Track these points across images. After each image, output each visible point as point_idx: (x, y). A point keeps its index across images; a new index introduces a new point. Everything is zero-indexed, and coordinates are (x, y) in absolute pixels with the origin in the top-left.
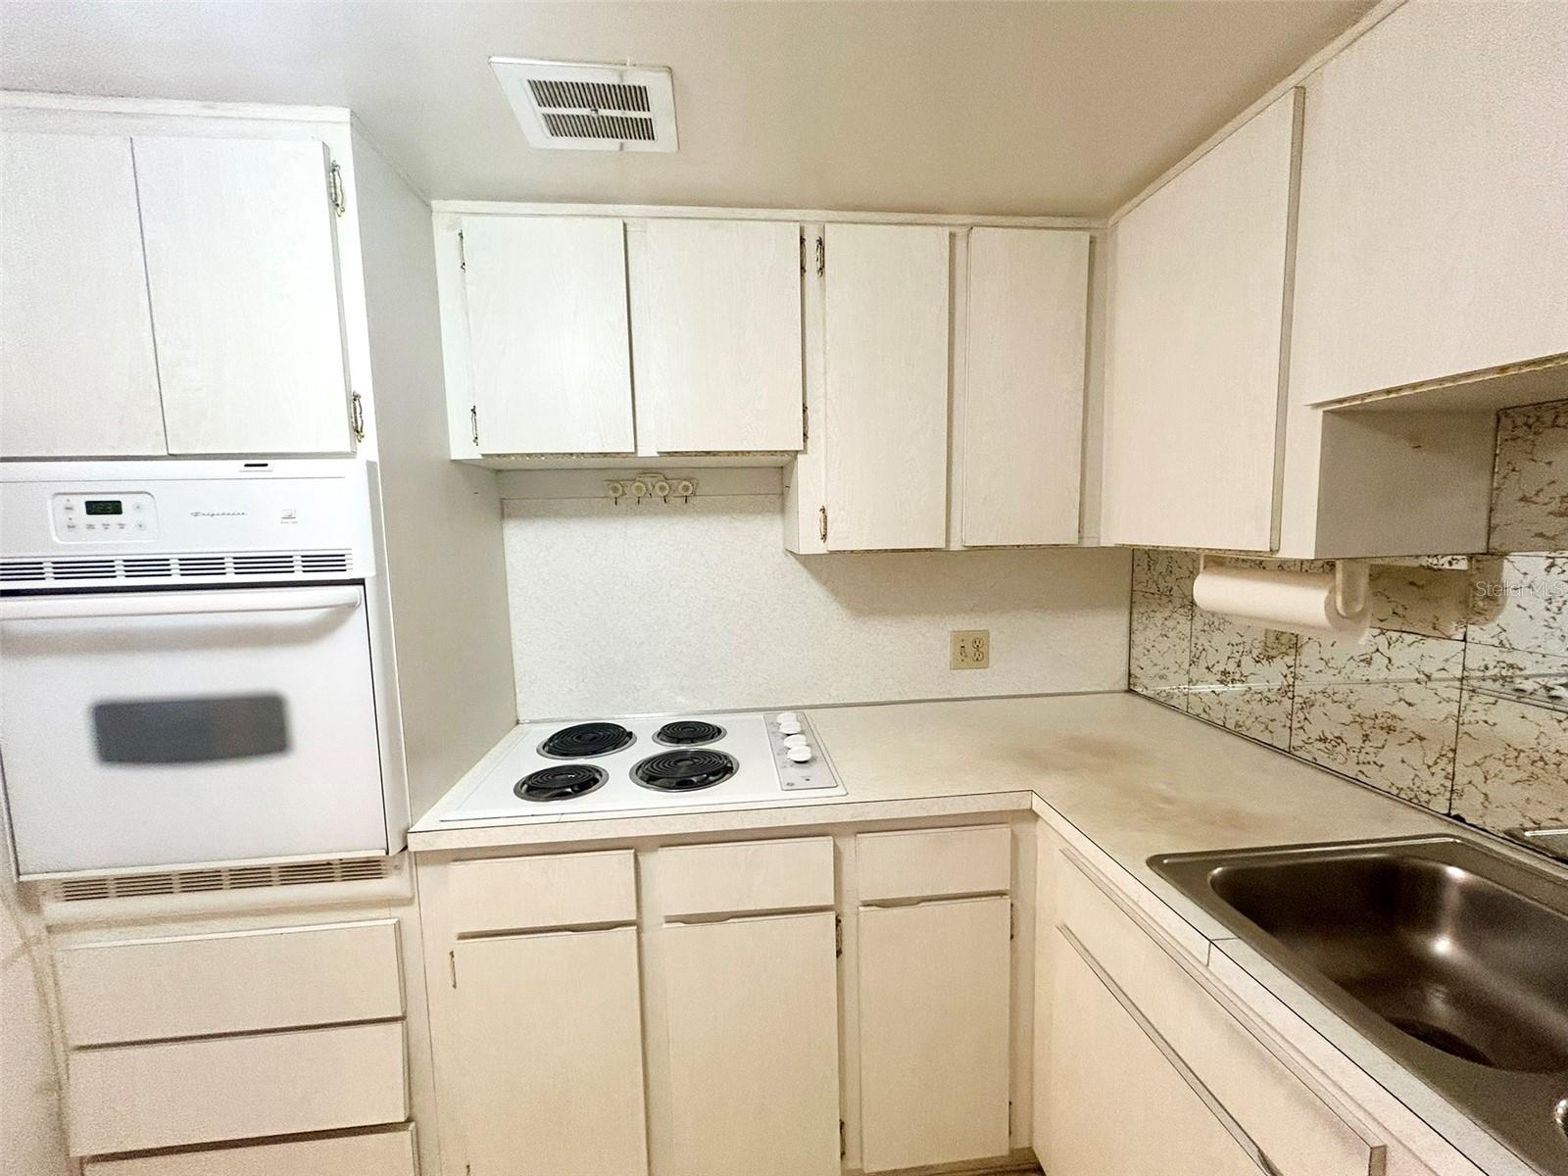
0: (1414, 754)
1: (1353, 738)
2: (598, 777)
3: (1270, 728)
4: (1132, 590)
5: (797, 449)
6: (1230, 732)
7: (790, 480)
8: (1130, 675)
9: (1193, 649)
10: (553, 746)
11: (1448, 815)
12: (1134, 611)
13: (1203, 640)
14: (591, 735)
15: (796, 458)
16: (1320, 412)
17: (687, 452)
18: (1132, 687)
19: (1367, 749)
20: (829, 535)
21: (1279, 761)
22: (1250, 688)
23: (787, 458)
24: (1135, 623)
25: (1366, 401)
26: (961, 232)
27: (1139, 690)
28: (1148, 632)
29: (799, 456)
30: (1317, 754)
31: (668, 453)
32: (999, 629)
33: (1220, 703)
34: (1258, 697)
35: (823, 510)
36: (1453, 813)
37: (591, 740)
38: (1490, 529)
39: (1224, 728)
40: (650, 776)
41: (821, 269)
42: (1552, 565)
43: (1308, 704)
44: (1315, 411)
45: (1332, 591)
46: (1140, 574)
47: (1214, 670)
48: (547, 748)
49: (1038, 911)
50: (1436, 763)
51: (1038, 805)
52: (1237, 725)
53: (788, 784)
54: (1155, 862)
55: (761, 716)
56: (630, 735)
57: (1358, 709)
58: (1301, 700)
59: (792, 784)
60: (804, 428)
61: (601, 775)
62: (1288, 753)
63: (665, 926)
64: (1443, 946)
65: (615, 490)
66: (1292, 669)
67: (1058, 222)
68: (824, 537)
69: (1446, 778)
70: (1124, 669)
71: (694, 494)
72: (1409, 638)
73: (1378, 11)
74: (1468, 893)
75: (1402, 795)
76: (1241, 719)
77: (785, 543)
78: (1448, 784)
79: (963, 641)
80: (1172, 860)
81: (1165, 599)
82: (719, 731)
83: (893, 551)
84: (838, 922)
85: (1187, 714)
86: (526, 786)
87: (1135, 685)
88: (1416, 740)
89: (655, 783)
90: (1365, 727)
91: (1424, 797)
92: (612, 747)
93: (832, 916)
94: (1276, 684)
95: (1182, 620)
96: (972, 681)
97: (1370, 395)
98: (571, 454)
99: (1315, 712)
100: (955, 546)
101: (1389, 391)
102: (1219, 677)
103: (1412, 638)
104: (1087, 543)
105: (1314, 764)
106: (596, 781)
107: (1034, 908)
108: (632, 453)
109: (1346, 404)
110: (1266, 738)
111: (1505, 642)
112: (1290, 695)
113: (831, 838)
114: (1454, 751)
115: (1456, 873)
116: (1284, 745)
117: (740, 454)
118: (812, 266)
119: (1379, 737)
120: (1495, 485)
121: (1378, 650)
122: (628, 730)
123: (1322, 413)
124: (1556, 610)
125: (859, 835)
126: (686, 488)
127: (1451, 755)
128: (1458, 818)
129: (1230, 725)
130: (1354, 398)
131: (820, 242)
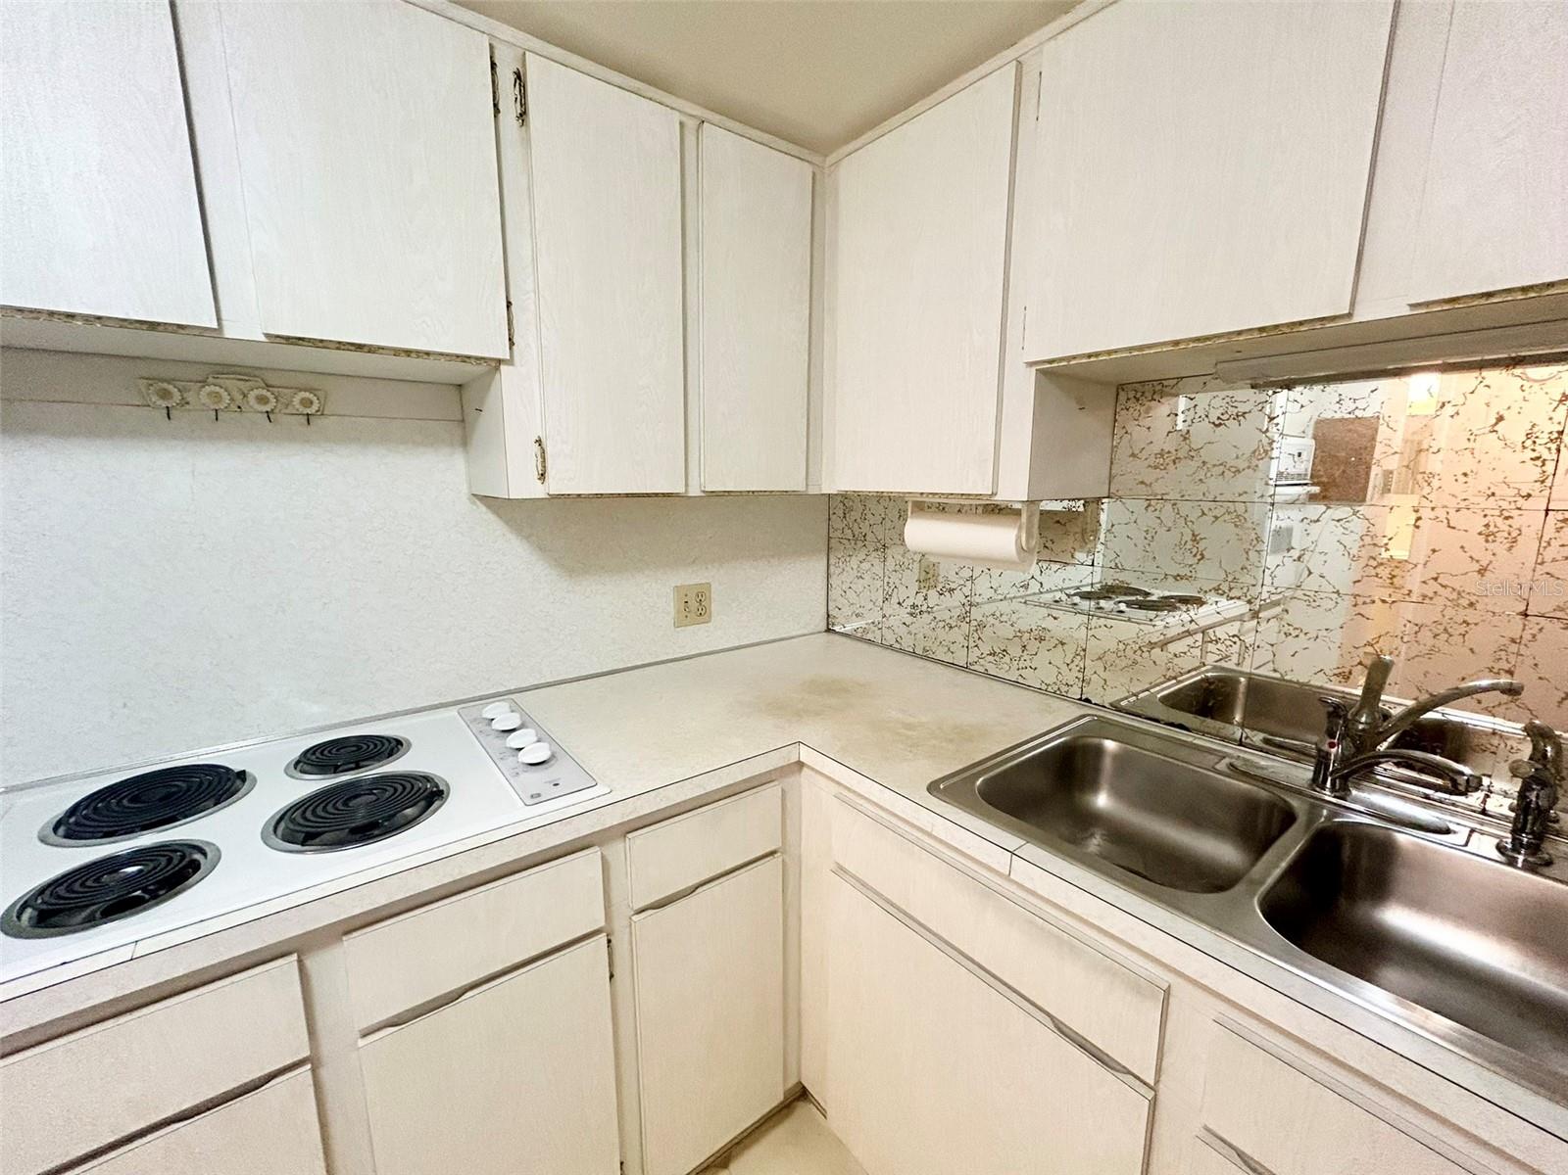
0: (1058, 656)
1: (1015, 650)
2: (197, 856)
3: (951, 649)
4: (829, 537)
5: (501, 357)
6: (921, 657)
7: (482, 400)
8: (828, 616)
9: (887, 588)
10: (76, 823)
11: (1080, 699)
12: (831, 556)
13: (894, 578)
14: (162, 792)
15: (497, 369)
16: (1033, 369)
17: (322, 341)
18: (830, 627)
19: (1026, 657)
20: (550, 473)
21: (962, 676)
22: (935, 618)
23: (483, 368)
24: (832, 568)
25: (1072, 363)
26: (691, 124)
27: (837, 628)
28: (843, 577)
29: (503, 367)
30: (989, 666)
31: (288, 338)
32: (719, 580)
33: (910, 633)
34: (941, 624)
35: (539, 442)
36: (1084, 698)
37: (160, 800)
38: (1111, 478)
39: (914, 654)
40: (307, 833)
41: (523, 116)
42: (1149, 505)
43: (981, 626)
44: (1028, 369)
45: (1020, 528)
46: (837, 523)
47: (904, 604)
48: (61, 830)
49: (804, 859)
50: (1073, 661)
51: (806, 755)
52: (925, 650)
53: (532, 796)
54: (933, 788)
55: (453, 712)
56: (242, 776)
57: (1017, 627)
58: (975, 623)
59: (539, 795)
60: (509, 330)
61: (205, 854)
62: (966, 668)
63: (361, 1042)
64: (1102, 800)
65: (165, 394)
66: (969, 598)
67: (784, 145)
68: (542, 476)
69: (1079, 671)
70: (824, 610)
71: (321, 413)
72: (1055, 567)
73: (1080, 11)
74: (1120, 759)
75: (1050, 689)
76: (928, 644)
77: (470, 487)
78: (1081, 676)
79: (686, 595)
80: (947, 783)
81: (860, 544)
82: (399, 742)
83: (627, 495)
84: (609, 941)
85: (881, 645)
86: (29, 911)
87: (833, 624)
88: (1060, 645)
89: (317, 840)
90: (1024, 639)
91: (1064, 689)
92: (213, 801)
93: (602, 938)
94: (956, 613)
95: (876, 562)
96: (697, 637)
97: (1074, 357)
98: (71, 316)
99: (987, 632)
100: (694, 492)
101: (1090, 356)
102: (909, 610)
103: (1058, 566)
104: (812, 491)
105: (986, 674)
106: (195, 866)
107: (800, 856)
108: (215, 329)
109: (1055, 365)
110: (948, 658)
111: (1119, 565)
112: (968, 620)
113: (596, 848)
114: (1084, 650)
115: (1110, 745)
116: (963, 663)
117: (413, 355)
118: (509, 108)
119: (1033, 646)
120: (1115, 443)
121: (1033, 577)
122: (237, 767)
123: (1034, 372)
124: (1150, 538)
125: (630, 836)
126: (307, 403)
127: (1082, 653)
128: (1087, 700)
129: (919, 651)
130: (1061, 359)
131: (519, 78)
